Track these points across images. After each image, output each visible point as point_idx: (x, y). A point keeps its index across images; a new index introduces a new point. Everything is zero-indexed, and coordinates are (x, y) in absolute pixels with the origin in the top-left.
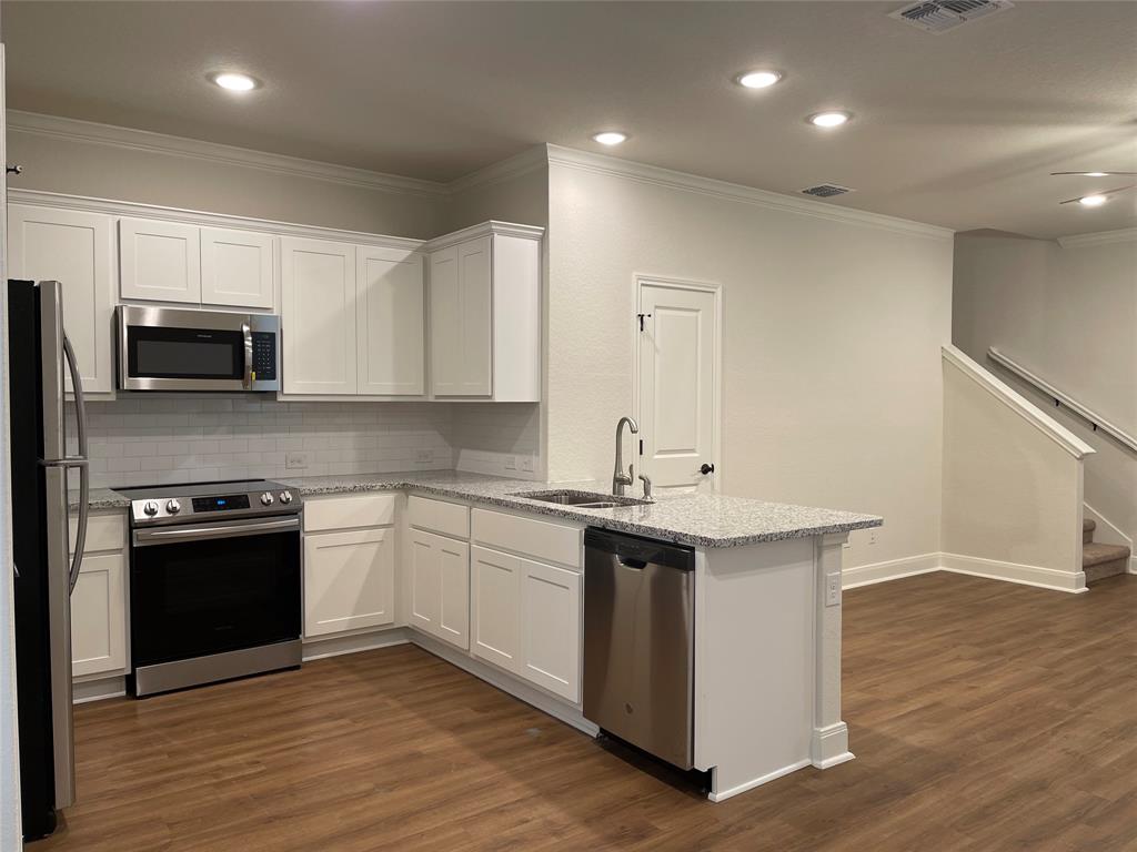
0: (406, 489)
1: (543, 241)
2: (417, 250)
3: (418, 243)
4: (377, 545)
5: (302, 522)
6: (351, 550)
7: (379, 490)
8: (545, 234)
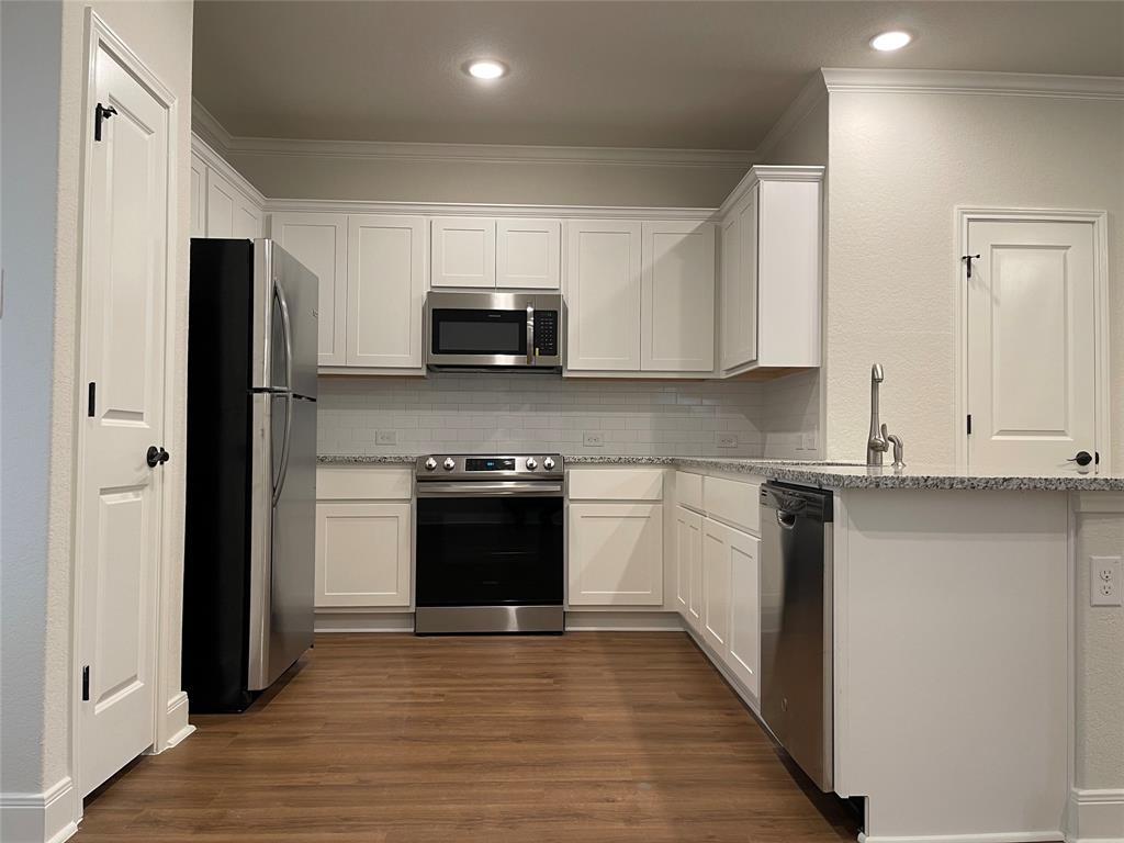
0: (674, 464)
1: (823, 181)
2: (710, 219)
3: (709, 212)
4: (643, 522)
5: (565, 489)
6: (618, 522)
7: (645, 464)
8: (826, 171)
